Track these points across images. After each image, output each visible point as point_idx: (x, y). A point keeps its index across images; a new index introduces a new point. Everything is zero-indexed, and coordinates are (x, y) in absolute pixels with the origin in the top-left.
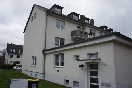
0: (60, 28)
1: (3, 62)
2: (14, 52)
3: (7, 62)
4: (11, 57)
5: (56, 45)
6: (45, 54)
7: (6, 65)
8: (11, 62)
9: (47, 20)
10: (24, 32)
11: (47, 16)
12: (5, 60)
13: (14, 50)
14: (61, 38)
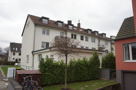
0: (46, 35)
1: (7, 59)
2: (17, 50)
3: (10, 59)
4: (14, 54)
5: (42, 47)
6: (34, 54)
7: (9, 62)
8: (14, 59)
9: (35, 30)
10: (22, 36)
11: (35, 27)
12: (9, 58)
13: (16, 49)
14: (46, 43)
